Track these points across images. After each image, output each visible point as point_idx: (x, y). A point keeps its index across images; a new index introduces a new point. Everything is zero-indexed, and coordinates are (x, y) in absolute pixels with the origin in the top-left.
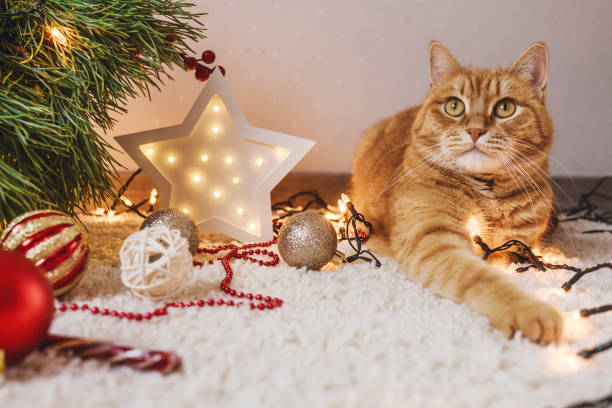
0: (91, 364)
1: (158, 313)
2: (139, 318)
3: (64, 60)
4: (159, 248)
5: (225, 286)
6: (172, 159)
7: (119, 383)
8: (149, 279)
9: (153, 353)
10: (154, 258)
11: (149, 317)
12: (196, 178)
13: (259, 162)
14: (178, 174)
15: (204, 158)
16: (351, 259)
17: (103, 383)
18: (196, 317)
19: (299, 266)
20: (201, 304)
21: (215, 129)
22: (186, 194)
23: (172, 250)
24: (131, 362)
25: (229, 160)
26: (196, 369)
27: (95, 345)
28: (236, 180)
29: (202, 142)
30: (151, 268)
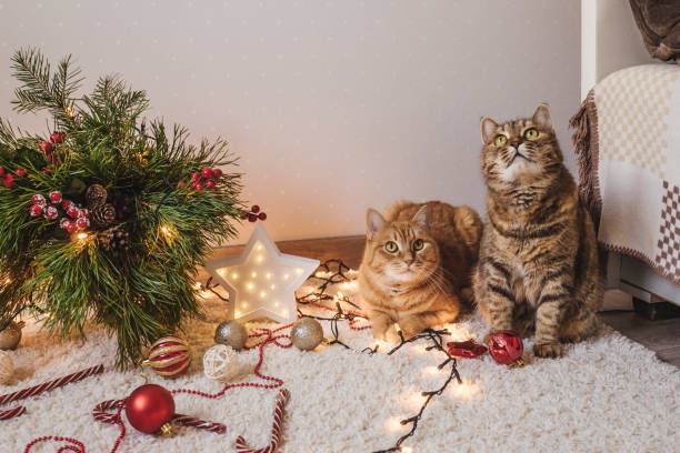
0: (190, 428)
1: (219, 394)
2: (211, 397)
3: (169, 242)
4: (220, 359)
5: (257, 371)
6: (235, 276)
7: (200, 439)
8: (216, 374)
9: (214, 424)
10: (219, 364)
11: (215, 397)
12: (250, 286)
13: (286, 276)
14: (240, 284)
15: (254, 275)
16: (332, 343)
17: (194, 438)
18: (238, 394)
19: (302, 350)
20: (243, 385)
21: (260, 259)
22: (245, 296)
23: (228, 360)
24: (205, 427)
25: (268, 276)
26: (231, 430)
27: (191, 419)
28: (273, 287)
29: (252, 266)
30: (217, 369)
